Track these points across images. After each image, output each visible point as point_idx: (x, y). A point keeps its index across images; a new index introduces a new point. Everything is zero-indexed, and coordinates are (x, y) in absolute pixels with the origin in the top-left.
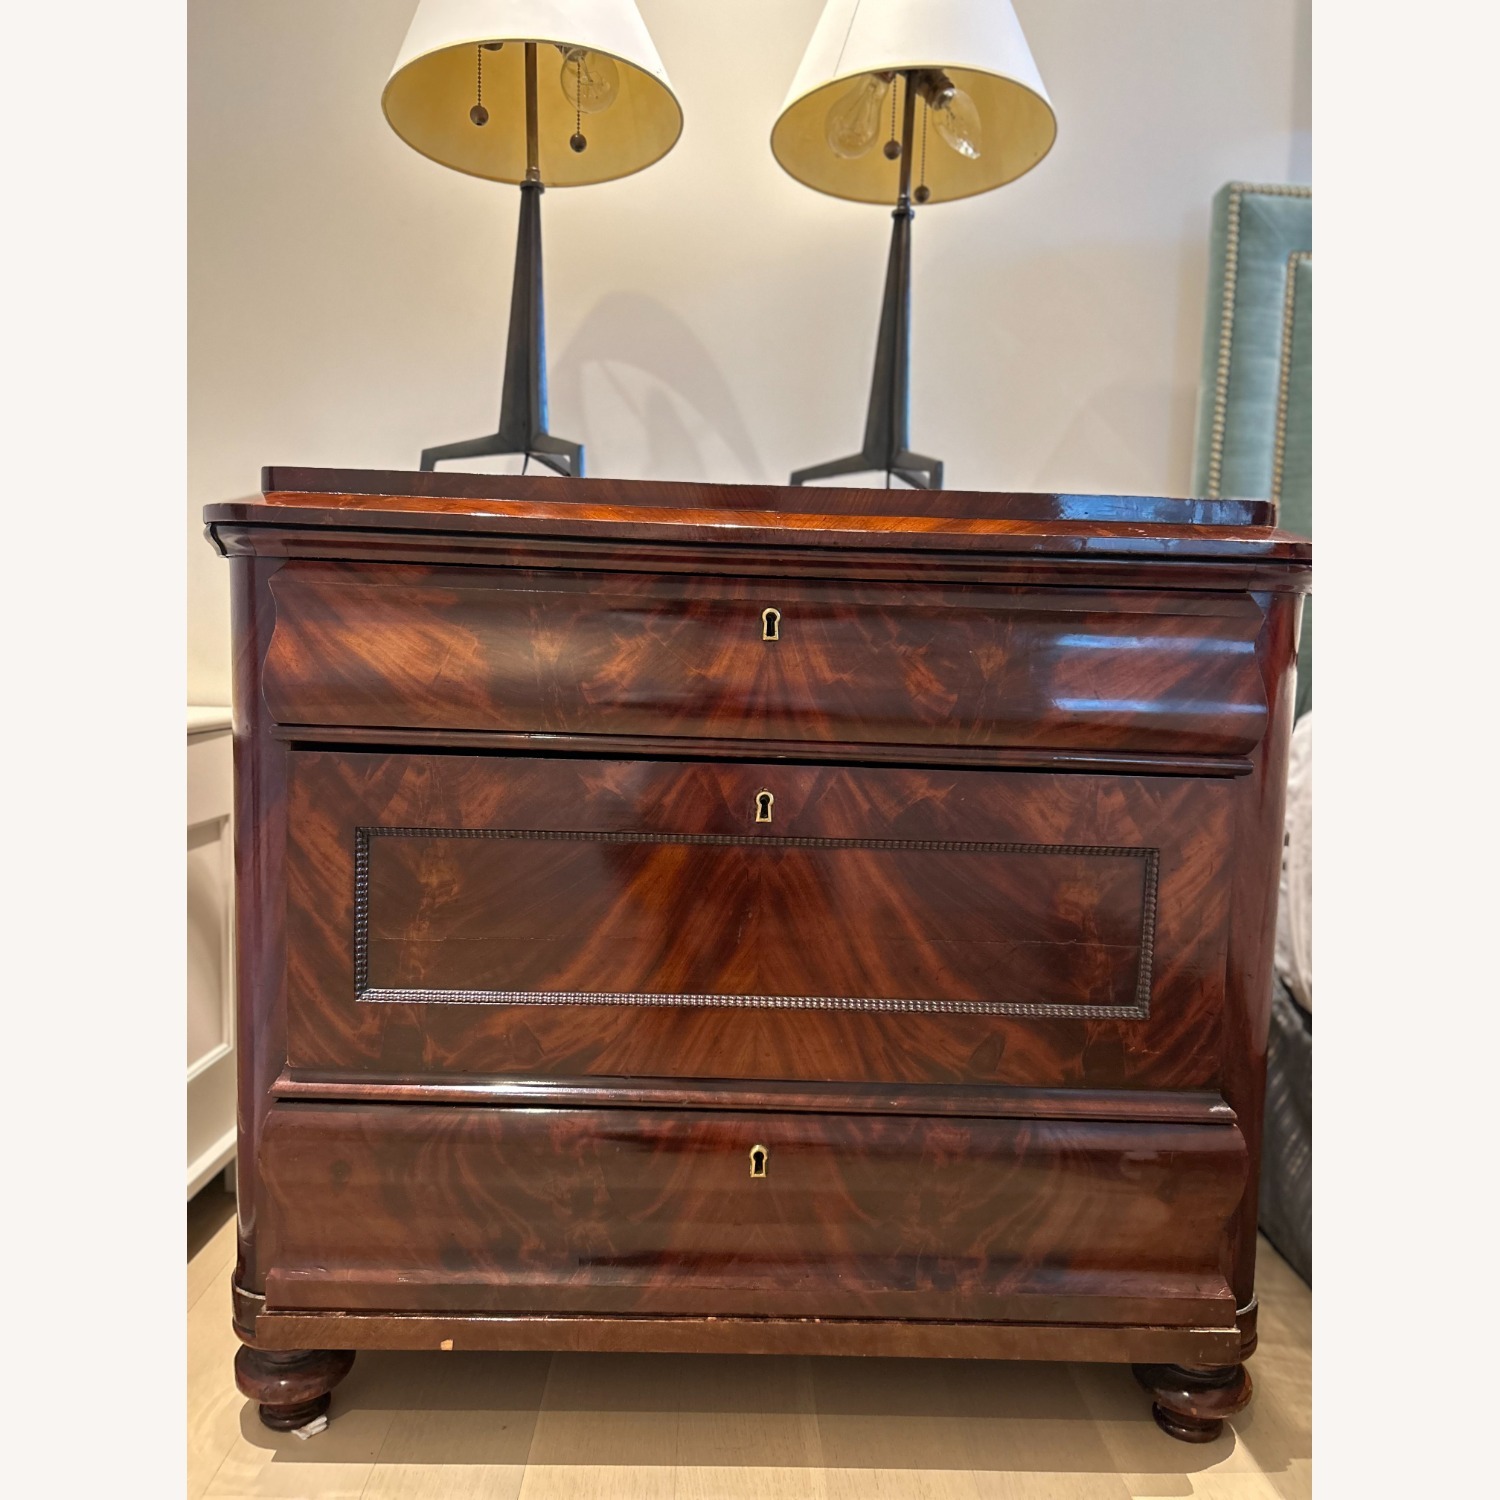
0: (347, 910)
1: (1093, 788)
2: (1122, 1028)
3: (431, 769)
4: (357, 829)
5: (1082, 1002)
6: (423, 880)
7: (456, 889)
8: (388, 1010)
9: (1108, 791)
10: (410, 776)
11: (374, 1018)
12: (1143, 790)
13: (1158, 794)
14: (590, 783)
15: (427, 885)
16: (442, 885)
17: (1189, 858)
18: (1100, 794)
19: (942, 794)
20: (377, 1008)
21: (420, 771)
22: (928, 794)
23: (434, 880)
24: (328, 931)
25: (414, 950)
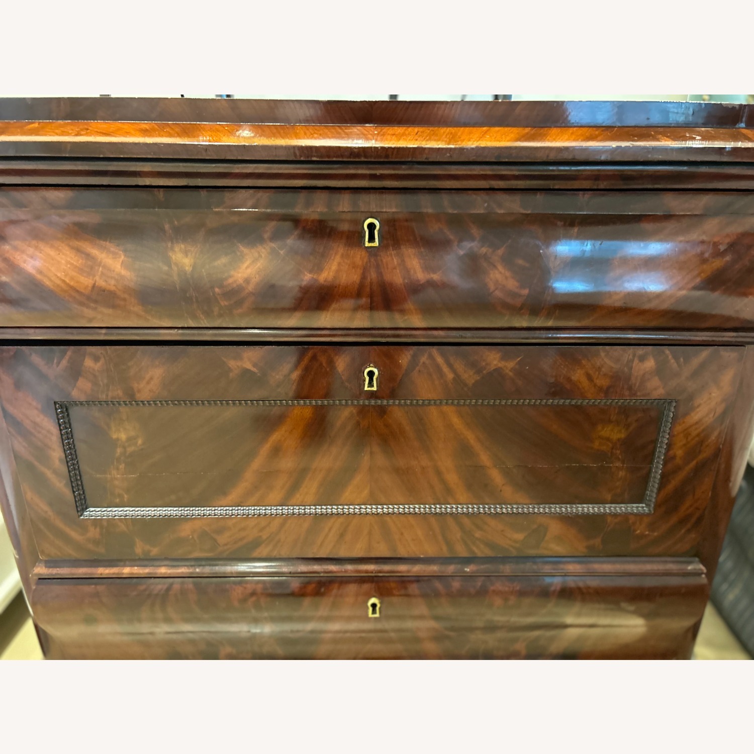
0: (60, 460)
1: (631, 357)
2: (632, 519)
3: (104, 357)
4: (55, 403)
5: (604, 502)
6: (115, 436)
7: (140, 442)
8: (105, 524)
9: (642, 359)
10: (89, 363)
11: (95, 528)
12: (670, 357)
13: (682, 360)
14: (232, 364)
15: (118, 439)
16: (129, 439)
17: (699, 406)
18: (636, 361)
19: (511, 364)
20: (97, 522)
21: (96, 359)
22: (500, 365)
23: (123, 436)
24: (49, 474)
25: (116, 483)
